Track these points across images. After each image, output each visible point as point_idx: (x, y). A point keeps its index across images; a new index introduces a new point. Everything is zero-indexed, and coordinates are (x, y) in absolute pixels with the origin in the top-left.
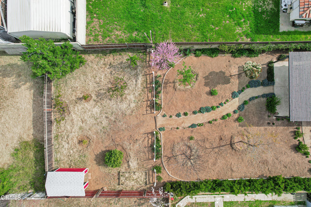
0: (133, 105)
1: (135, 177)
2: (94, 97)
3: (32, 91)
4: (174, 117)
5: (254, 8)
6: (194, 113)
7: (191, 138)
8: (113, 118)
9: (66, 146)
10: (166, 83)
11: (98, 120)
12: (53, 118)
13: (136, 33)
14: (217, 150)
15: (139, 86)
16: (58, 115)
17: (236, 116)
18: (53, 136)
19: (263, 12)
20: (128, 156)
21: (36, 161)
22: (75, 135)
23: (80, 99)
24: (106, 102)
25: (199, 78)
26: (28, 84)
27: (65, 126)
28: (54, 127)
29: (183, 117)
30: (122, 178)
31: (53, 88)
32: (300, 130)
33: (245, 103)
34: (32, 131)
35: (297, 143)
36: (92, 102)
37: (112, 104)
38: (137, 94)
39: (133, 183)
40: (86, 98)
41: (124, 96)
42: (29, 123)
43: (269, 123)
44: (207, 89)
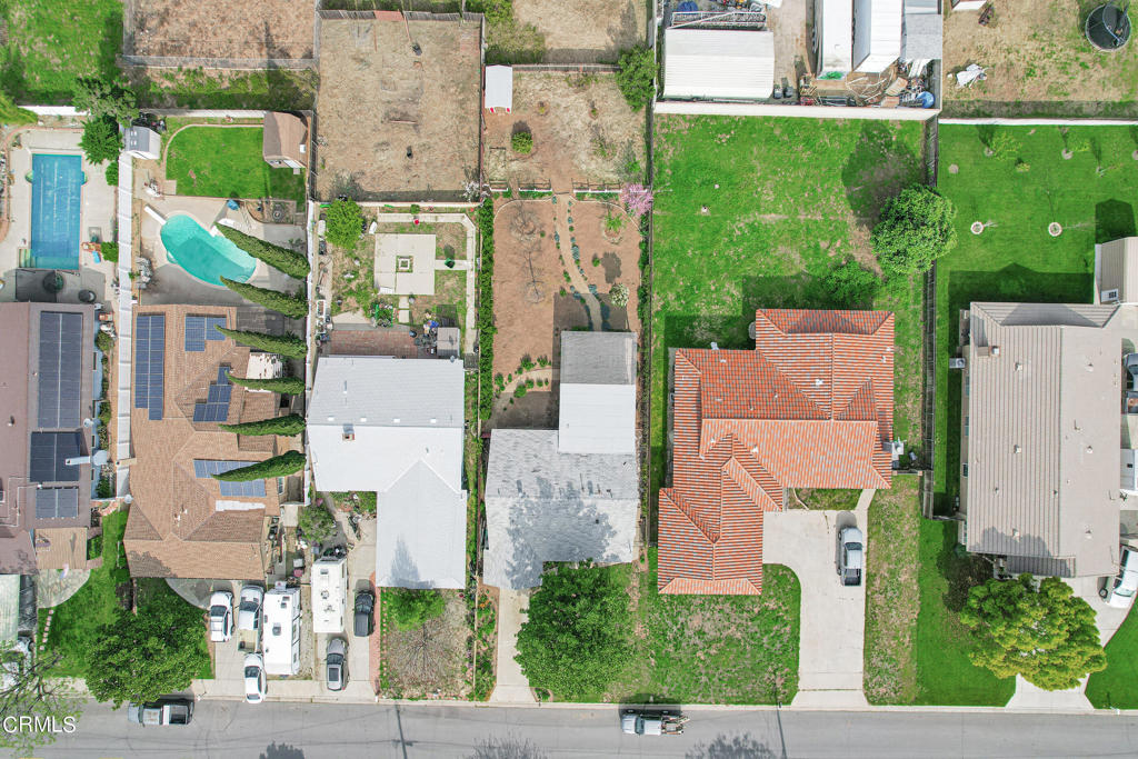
0: (584, 167)
1: (499, 167)
2: (594, 122)
3: (604, 49)
4: (568, 215)
5: (698, 317)
6: (573, 239)
7: (543, 234)
8: (568, 144)
9: (538, 88)
10: (608, 207)
11: (567, 127)
12: (571, 73)
13: (670, 173)
14: (528, 265)
15: (607, 175)
16: (574, 78)
17: (568, 290)
18: (550, 72)
19: (692, 327)
20: (524, 160)
21: (520, 52)
22: (550, 98)
23: (593, 106)
24: (588, 136)
25: (614, 246)
26: (612, 44)
27: (562, 88)
28: (560, 74)
29: (568, 226)
30: (498, 152)
31: (606, 74)
32: (548, 366)
33: (583, 300)
34: (556, 47)
35: (533, 362)
36: (588, 119)
37: (585, 142)
38: (597, 172)
39: (493, 164)
40: (594, 111)
41: (594, 157)
42: (565, 44)
43: (557, 329)
44: (600, 256)
